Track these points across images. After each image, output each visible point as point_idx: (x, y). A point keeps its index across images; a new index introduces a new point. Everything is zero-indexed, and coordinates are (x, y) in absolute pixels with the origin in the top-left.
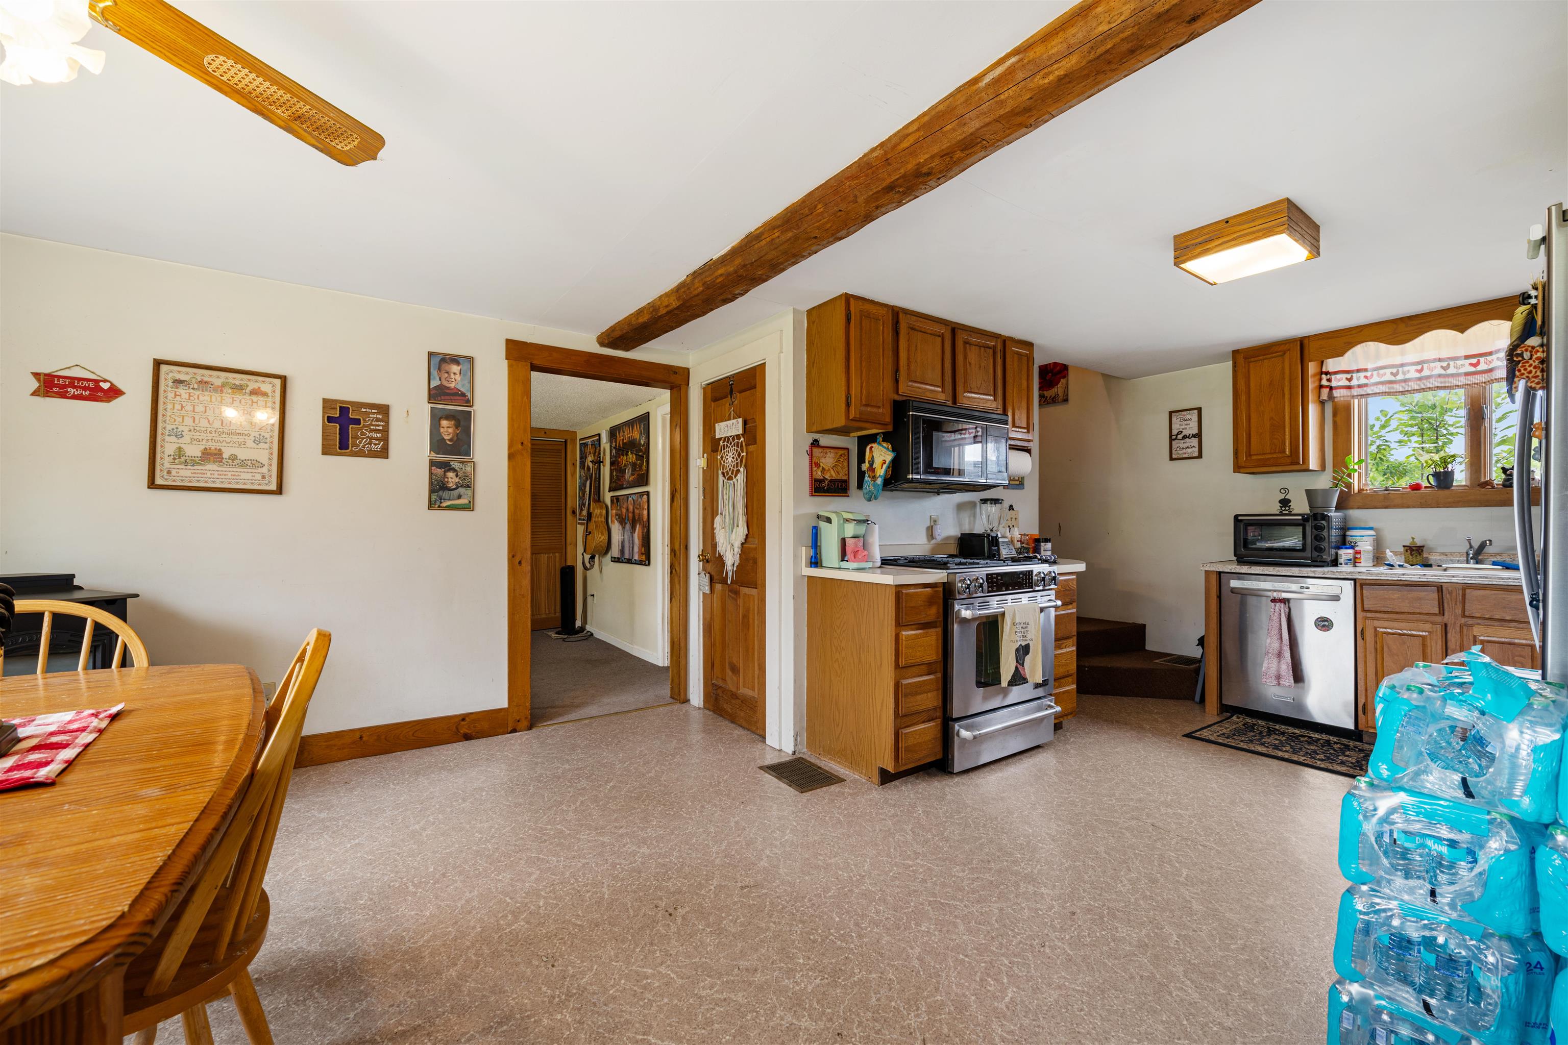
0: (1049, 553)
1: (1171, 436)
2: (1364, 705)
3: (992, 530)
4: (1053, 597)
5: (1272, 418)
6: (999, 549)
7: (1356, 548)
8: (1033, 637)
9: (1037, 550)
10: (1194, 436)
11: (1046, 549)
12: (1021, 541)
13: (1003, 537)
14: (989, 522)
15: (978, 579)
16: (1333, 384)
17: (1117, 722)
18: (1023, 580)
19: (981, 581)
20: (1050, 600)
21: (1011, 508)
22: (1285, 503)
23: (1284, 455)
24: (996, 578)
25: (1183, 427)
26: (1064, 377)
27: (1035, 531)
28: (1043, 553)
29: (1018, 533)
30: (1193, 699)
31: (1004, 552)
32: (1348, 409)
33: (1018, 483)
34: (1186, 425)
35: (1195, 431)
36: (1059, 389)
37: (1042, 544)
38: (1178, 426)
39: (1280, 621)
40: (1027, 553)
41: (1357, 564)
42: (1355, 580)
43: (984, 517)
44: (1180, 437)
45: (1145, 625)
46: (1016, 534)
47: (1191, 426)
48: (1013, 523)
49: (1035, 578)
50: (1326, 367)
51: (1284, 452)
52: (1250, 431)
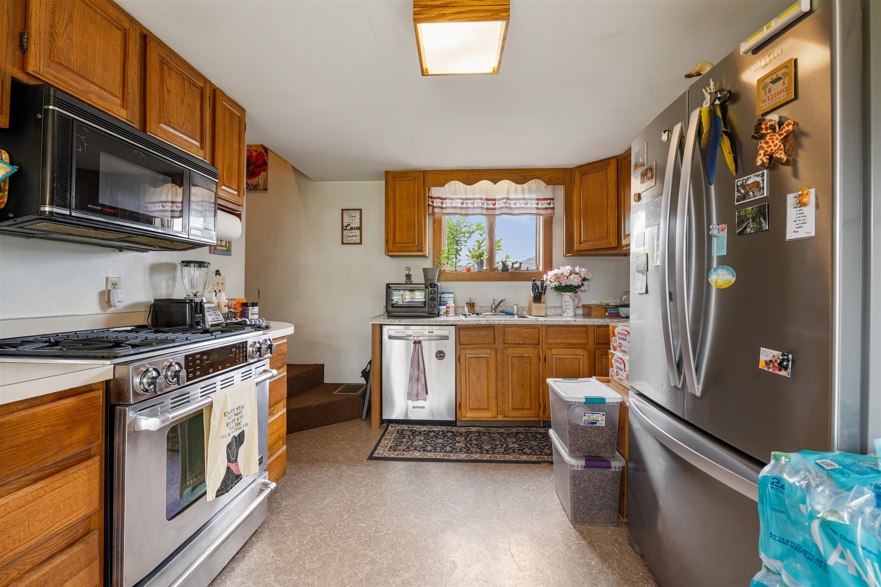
0: (256, 317)
1: (342, 227)
2: (460, 403)
3: (195, 295)
4: (267, 367)
5: (408, 220)
6: (204, 316)
7: (447, 305)
8: (248, 421)
9: (244, 314)
10: (357, 228)
11: (253, 314)
12: (228, 306)
13: (209, 302)
14: (192, 287)
15: (171, 365)
16: (435, 205)
17: (317, 461)
18: (236, 354)
19: (177, 368)
20: (265, 371)
21: (218, 273)
22: (408, 276)
23: (414, 245)
24: (201, 359)
25: (351, 221)
26: (265, 170)
27: (241, 296)
28: (250, 317)
29: (225, 298)
30: (361, 417)
31: (210, 319)
32: (440, 221)
33: (225, 249)
34: (352, 220)
35: (358, 225)
36: (259, 179)
37: (250, 308)
38: (347, 220)
39: (418, 356)
40: (234, 317)
41: (448, 315)
42: (455, 325)
43: (186, 281)
44: (348, 228)
45: (323, 365)
46: (223, 299)
47: (355, 221)
48: (220, 287)
49: (250, 349)
50: (431, 195)
51: (414, 243)
52: (395, 227)
